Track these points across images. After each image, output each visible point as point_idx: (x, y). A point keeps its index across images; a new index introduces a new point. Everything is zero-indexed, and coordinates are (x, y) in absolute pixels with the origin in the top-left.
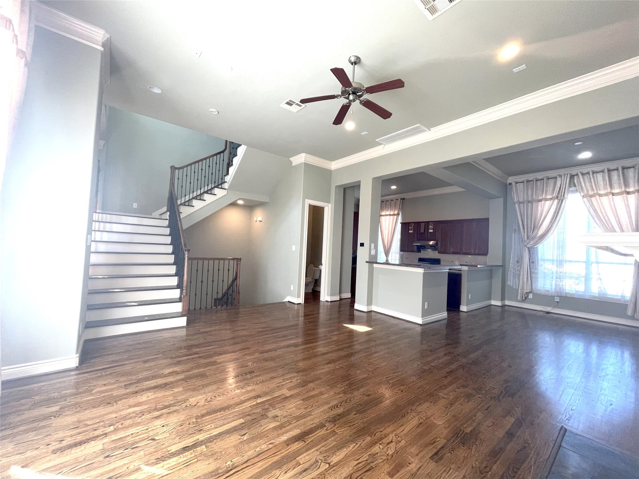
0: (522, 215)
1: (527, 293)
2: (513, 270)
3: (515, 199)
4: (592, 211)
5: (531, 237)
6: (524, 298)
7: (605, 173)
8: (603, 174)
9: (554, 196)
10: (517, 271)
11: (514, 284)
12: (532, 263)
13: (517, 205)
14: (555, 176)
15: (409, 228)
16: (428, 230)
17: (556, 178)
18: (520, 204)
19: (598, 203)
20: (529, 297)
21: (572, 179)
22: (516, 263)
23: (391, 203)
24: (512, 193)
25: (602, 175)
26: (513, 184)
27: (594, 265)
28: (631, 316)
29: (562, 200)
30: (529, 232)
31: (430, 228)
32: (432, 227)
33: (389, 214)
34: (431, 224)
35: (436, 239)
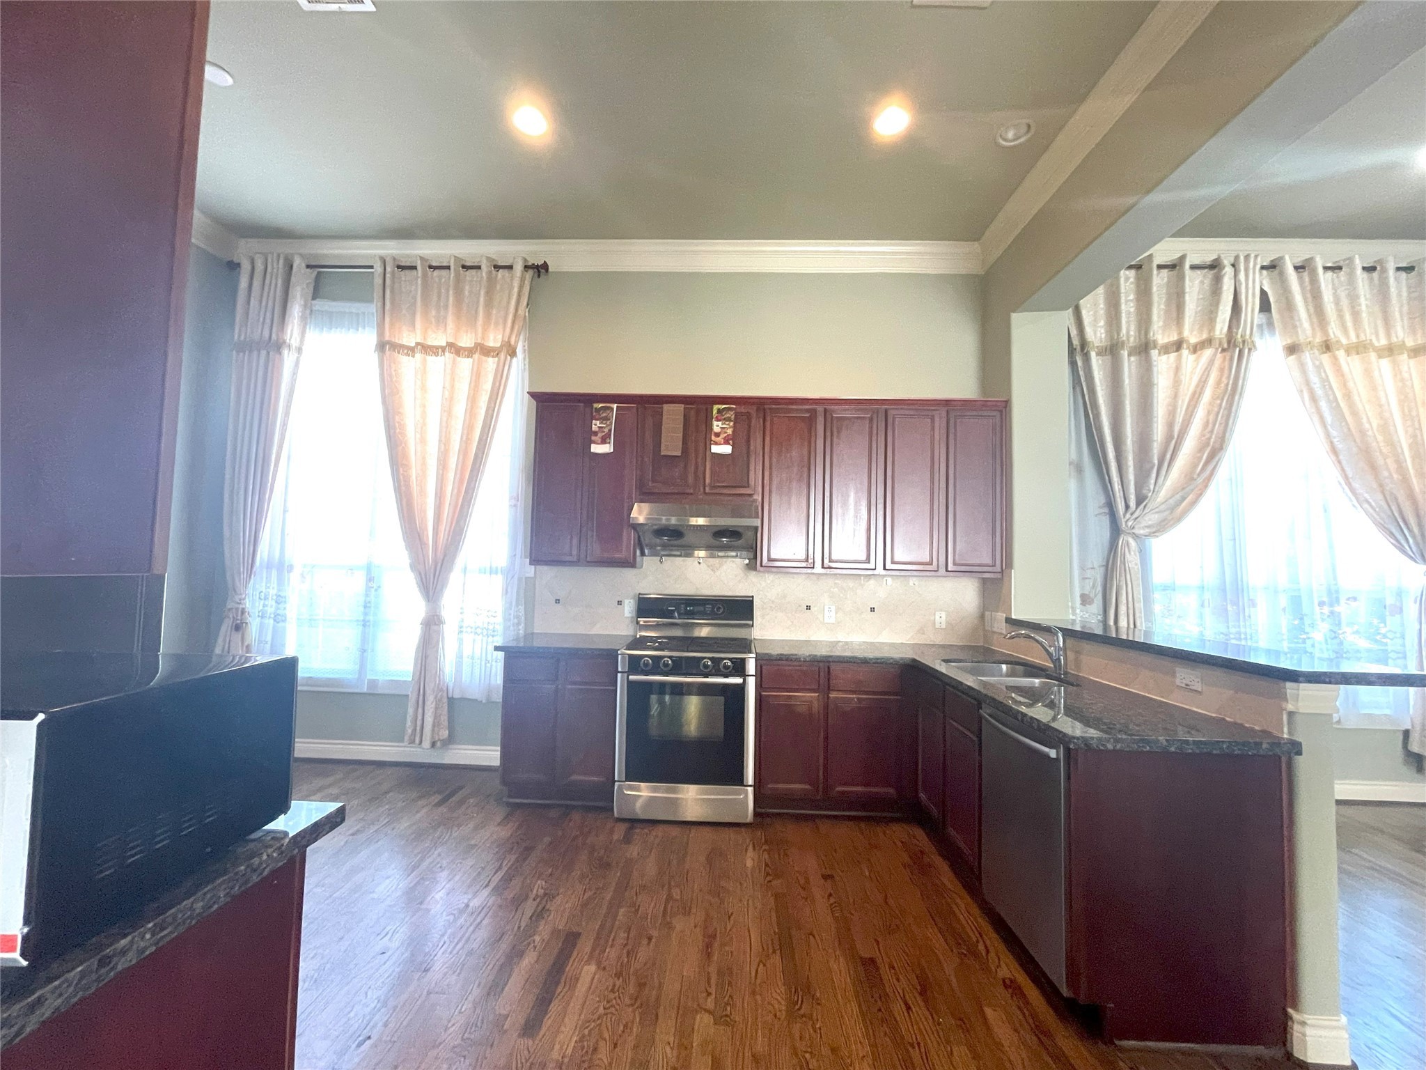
15: (587, 424)
23: (459, 281)
31: (717, 435)
32: (730, 431)
33: (451, 340)
34: (719, 411)
35: (750, 495)
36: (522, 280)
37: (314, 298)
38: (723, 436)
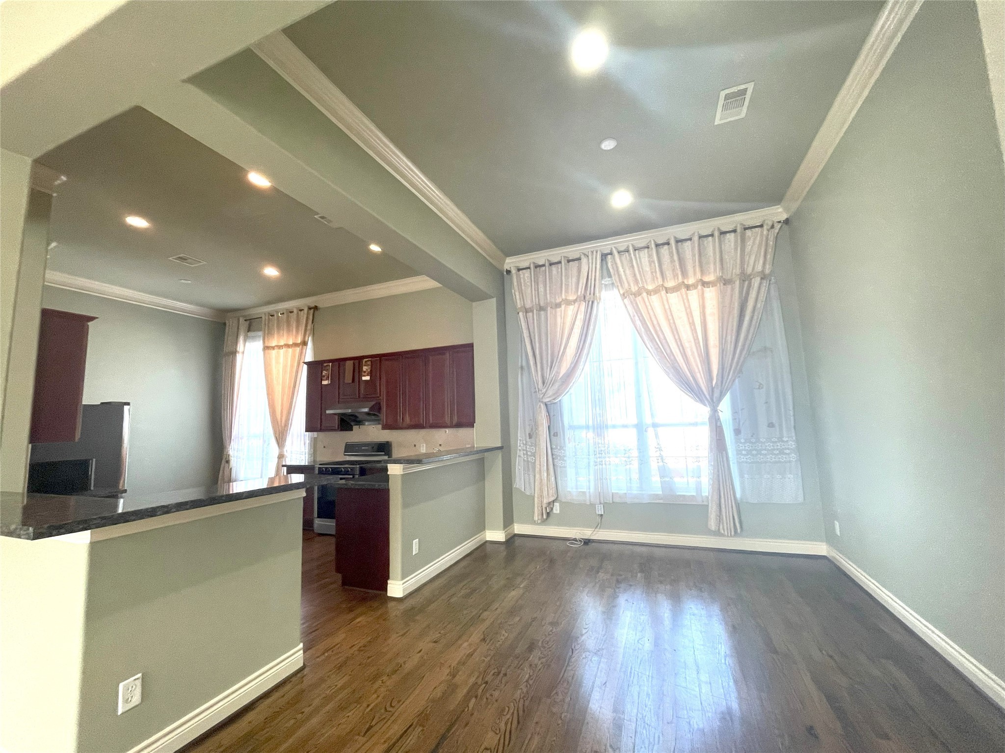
0: (532, 333)
1: (549, 503)
2: (524, 454)
3: (518, 301)
4: (638, 323)
5: (549, 381)
6: (545, 517)
7: (652, 249)
8: (648, 252)
9: (579, 294)
10: (530, 456)
11: (527, 486)
12: (554, 435)
13: (521, 314)
14: (578, 256)
15: (322, 373)
16: (360, 377)
17: (579, 259)
18: (526, 312)
19: (646, 306)
20: (554, 511)
21: (604, 262)
22: (528, 440)
23: (288, 317)
24: (513, 291)
25: (646, 254)
26: (514, 271)
27: (651, 431)
28: (714, 532)
29: (593, 302)
30: (545, 368)
31: (365, 372)
32: (369, 370)
33: (285, 343)
34: (366, 362)
35: (378, 397)
36: (308, 314)
37: (248, 332)
38: (367, 372)
